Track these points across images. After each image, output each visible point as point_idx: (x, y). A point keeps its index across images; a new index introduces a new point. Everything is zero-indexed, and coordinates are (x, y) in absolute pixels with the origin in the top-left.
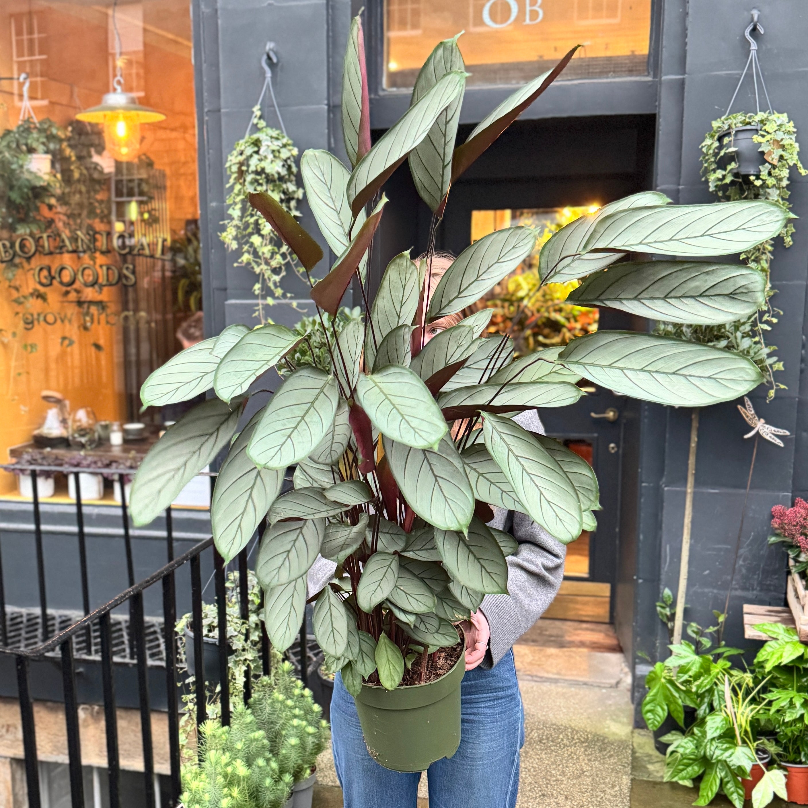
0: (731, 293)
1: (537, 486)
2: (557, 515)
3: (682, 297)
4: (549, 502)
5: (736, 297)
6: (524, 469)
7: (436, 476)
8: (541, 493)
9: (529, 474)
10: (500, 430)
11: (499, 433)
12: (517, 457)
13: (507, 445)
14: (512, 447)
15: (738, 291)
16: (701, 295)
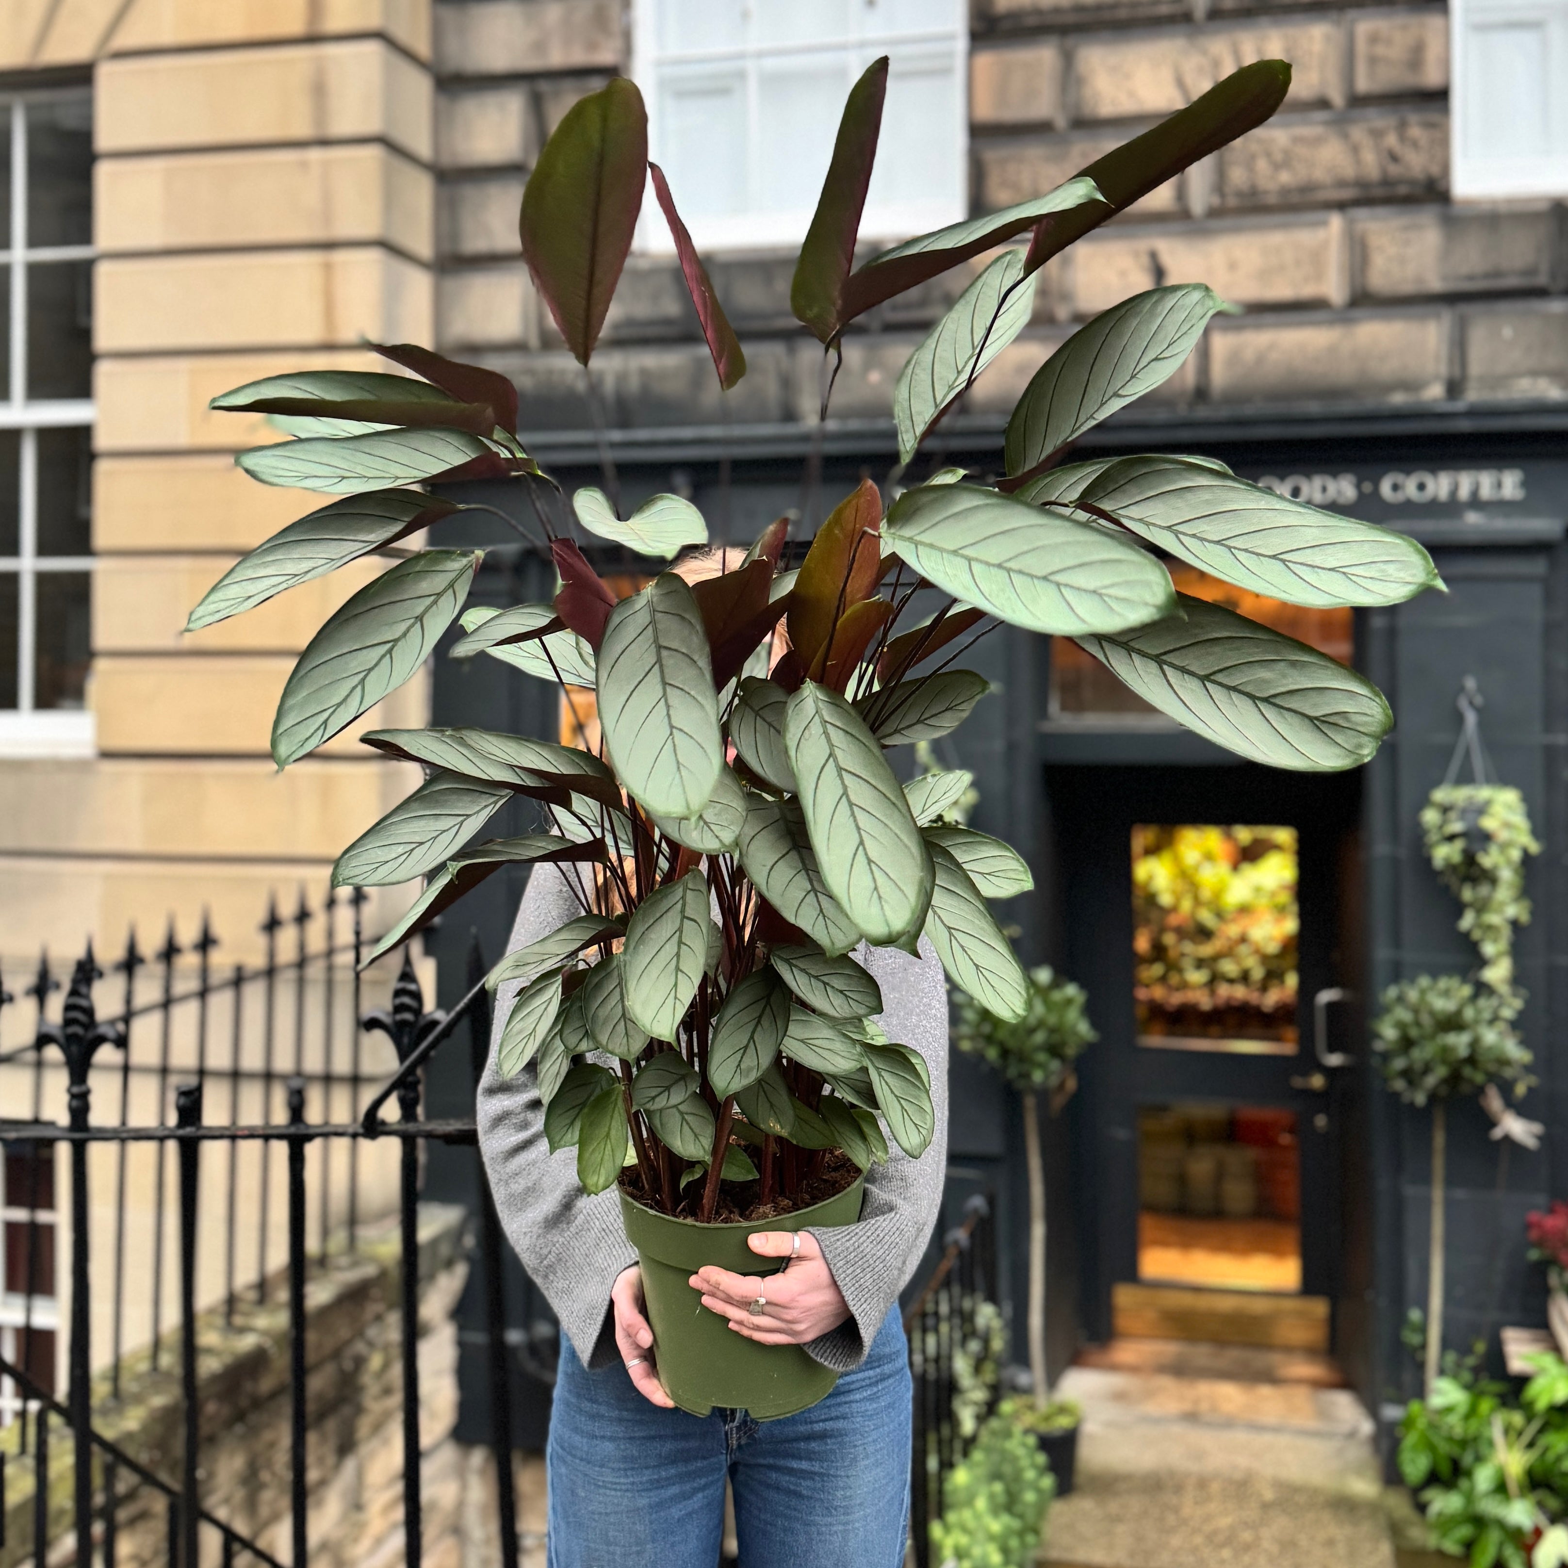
0: (1317, 718)
1: (858, 828)
2: (876, 888)
3: (1234, 689)
4: (870, 861)
5: (1324, 727)
6: (845, 793)
7: (672, 727)
8: (862, 843)
9: (851, 804)
10: (827, 718)
11: (824, 722)
12: (840, 769)
13: (831, 745)
14: (838, 752)
15: (1331, 719)
16: (1266, 700)
